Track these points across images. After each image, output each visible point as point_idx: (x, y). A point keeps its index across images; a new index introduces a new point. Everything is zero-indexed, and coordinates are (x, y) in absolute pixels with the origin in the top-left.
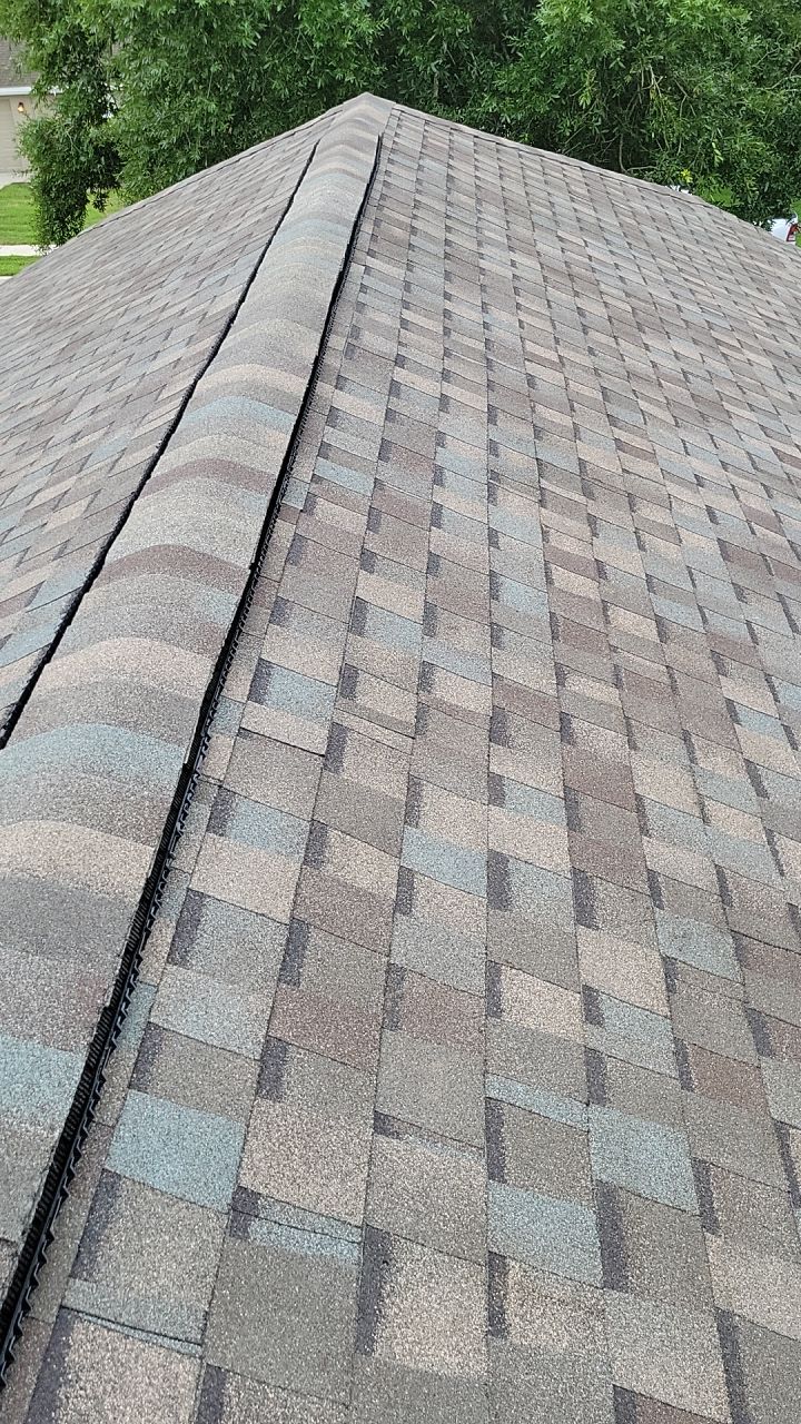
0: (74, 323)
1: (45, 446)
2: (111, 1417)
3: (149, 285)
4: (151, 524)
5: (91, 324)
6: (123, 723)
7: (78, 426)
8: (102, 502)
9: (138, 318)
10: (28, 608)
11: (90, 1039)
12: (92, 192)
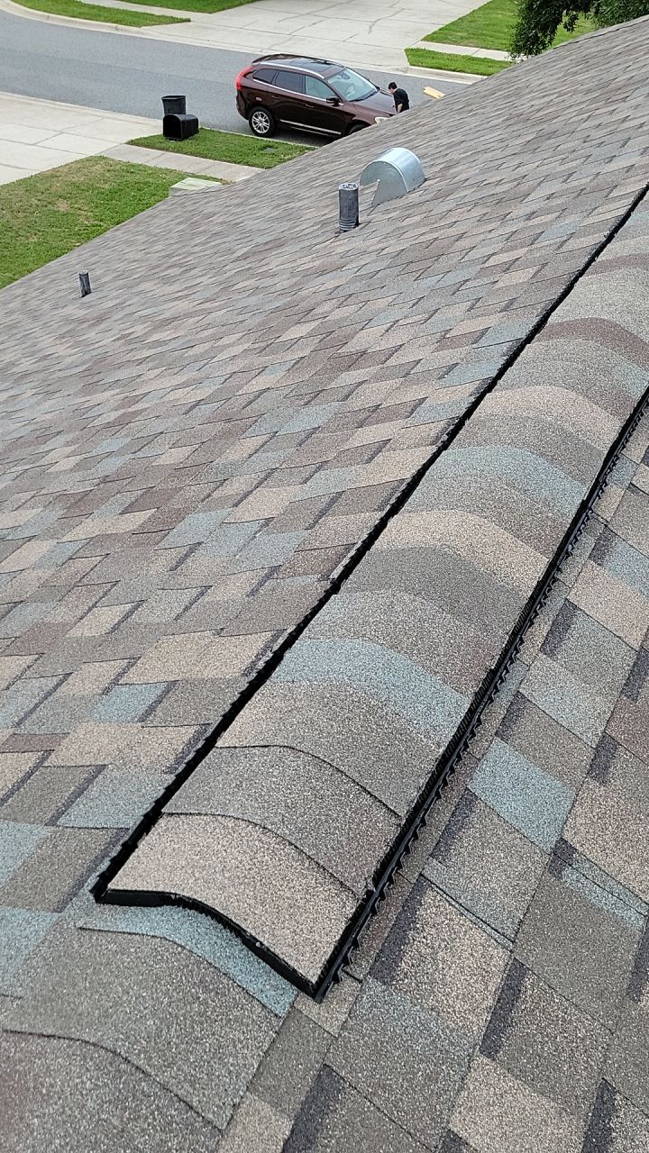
0: (541, 121)
1: (503, 218)
2: (441, 966)
3: (614, 98)
4: (588, 299)
5: (557, 124)
6: (542, 455)
7: (534, 207)
8: (548, 272)
9: (599, 125)
10: (474, 346)
11: (477, 689)
12: (567, 14)
